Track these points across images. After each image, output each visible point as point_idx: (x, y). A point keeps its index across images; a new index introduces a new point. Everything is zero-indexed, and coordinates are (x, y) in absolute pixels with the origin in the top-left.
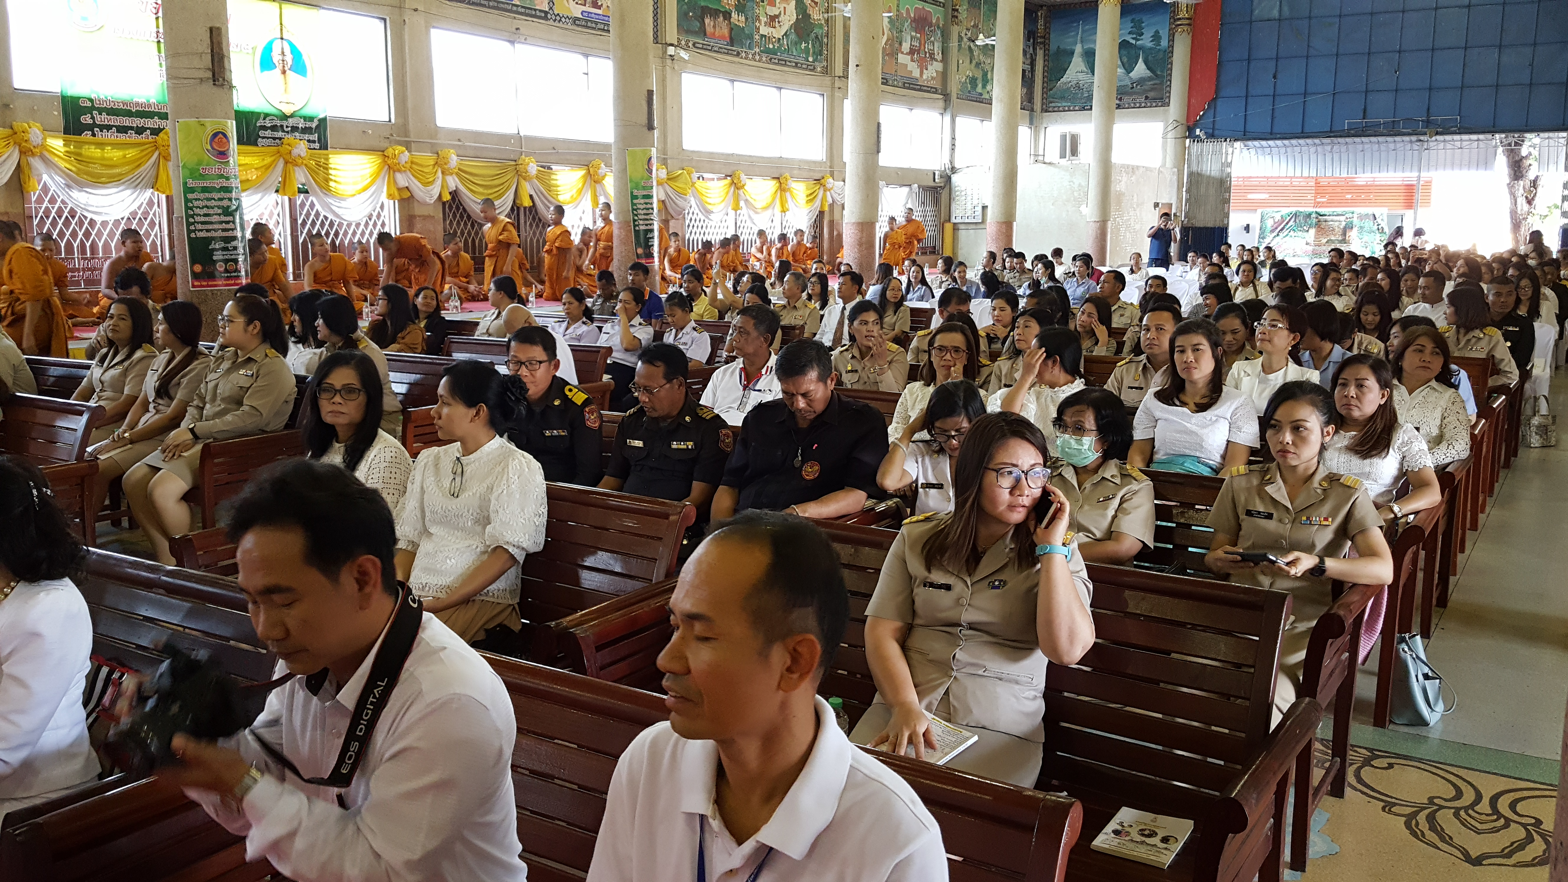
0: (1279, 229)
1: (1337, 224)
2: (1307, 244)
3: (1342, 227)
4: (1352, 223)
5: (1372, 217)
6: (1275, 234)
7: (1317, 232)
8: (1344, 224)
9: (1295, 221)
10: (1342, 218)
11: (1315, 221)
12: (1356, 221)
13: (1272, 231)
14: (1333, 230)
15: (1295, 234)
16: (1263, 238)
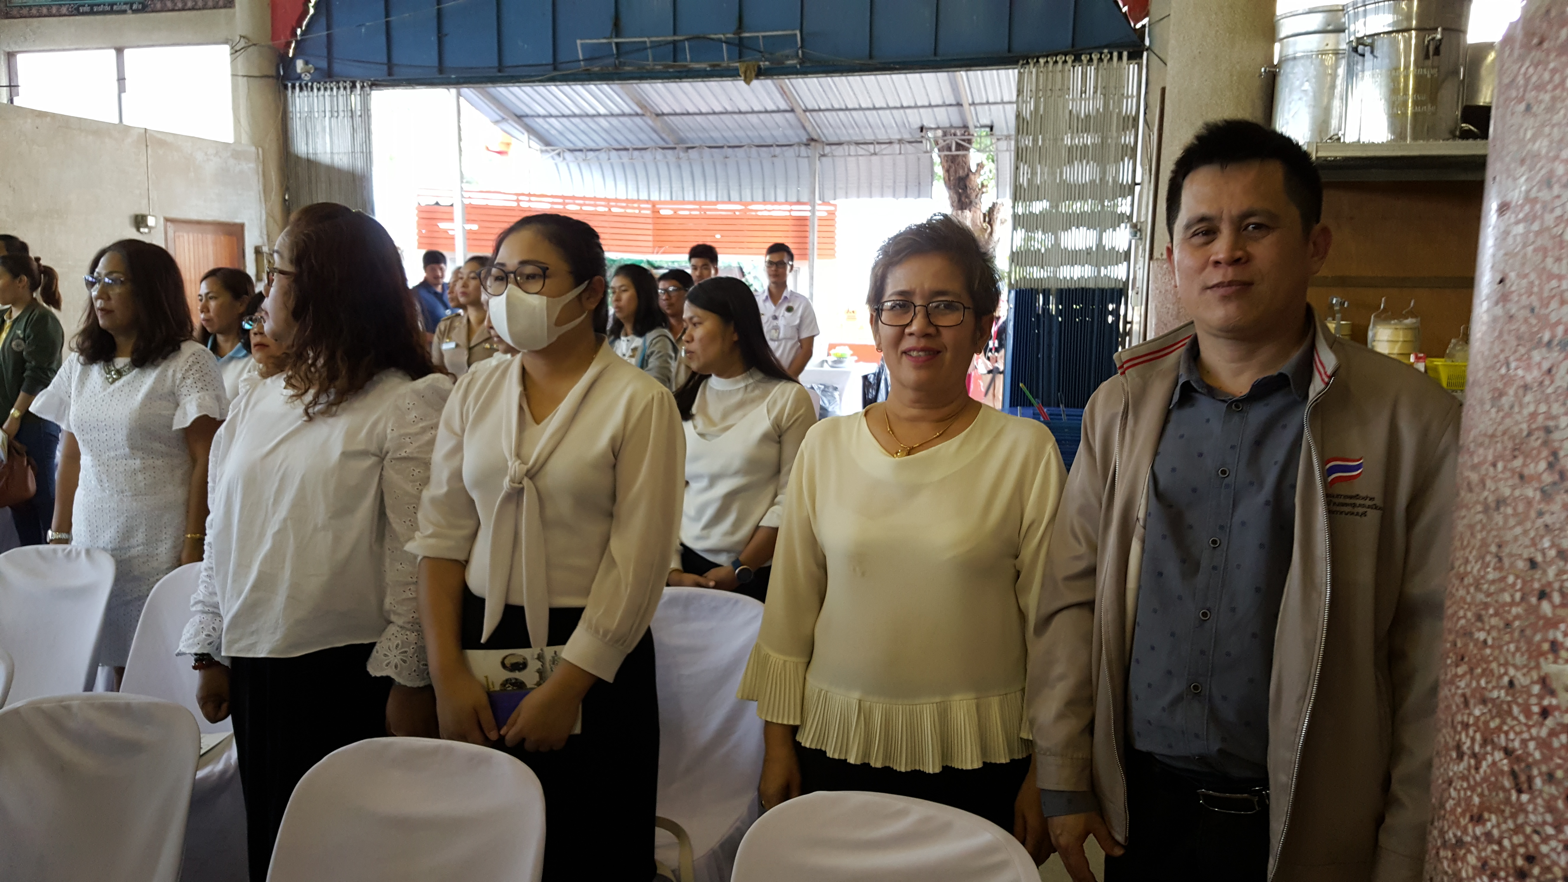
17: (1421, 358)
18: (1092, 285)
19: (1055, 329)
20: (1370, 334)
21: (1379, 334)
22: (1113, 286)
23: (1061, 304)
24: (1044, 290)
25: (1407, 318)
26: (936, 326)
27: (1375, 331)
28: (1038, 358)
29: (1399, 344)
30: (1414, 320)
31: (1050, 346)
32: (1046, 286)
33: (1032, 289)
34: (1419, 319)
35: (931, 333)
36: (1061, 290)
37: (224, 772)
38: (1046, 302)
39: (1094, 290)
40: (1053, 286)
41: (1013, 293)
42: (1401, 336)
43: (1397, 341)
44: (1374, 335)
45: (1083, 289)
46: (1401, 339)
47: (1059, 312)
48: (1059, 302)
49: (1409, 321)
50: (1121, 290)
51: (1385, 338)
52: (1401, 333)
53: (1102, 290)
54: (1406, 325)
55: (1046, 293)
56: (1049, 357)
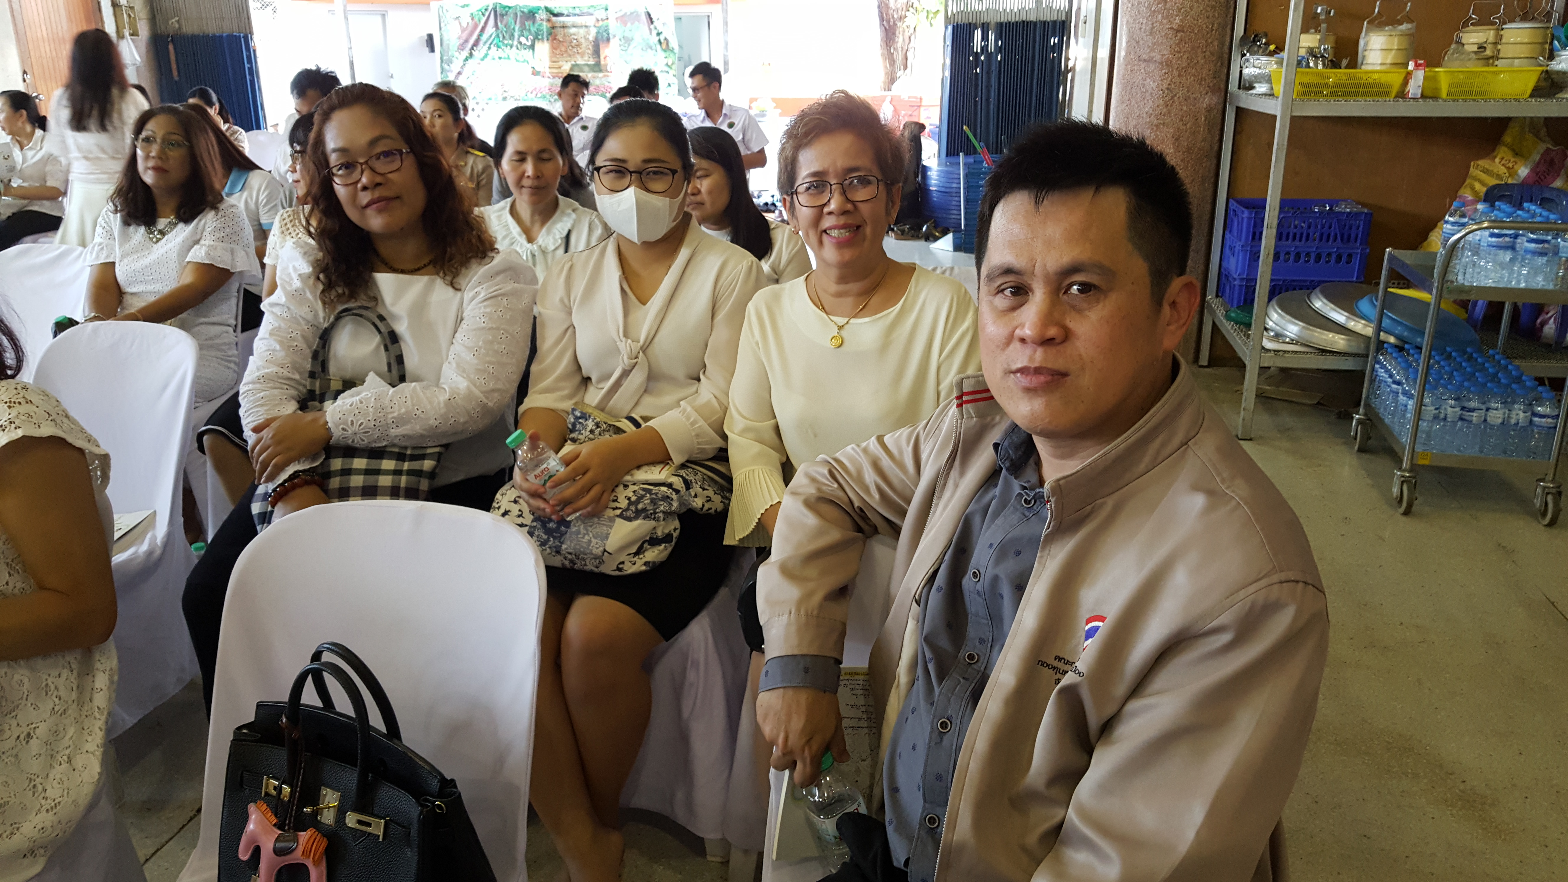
0: (472, 41)
1: (582, 31)
2: (535, 73)
3: (591, 38)
4: (606, 30)
5: (644, 18)
6: (466, 53)
7: (554, 48)
8: (593, 32)
9: (496, 26)
10: (589, 21)
11: (545, 26)
12: (614, 27)
13: (462, 47)
14: (579, 45)
15: (500, 53)
16: (450, 62)
17: (1420, 65)
18: (1033, 18)
19: (994, 68)
20: (1362, 43)
21: (1371, 42)
22: (1055, 18)
23: (1001, 38)
24: (983, 24)
25: (1402, 24)
26: (853, 202)
27: (1367, 38)
28: (976, 102)
29: (1394, 52)
30: (1409, 26)
31: (988, 87)
32: (984, 19)
33: (970, 24)
34: (1415, 24)
35: (849, 210)
36: (1001, 24)
37: (150, 553)
38: (985, 38)
39: (1035, 23)
40: (993, 19)
41: (950, 28)
42: (1395, 43)
43: (1391, 50)
44: (1366, 44)
45: (1024, 22)
46: (1396, 48)
47: (999, 50)
48: (999, 37)
49: (1405, 27)
50: (1064, 22)
51: (1378, 46)
52: (1396, 40)
53: (1044, 23)
54: (1400, 31)
55: (985, 28)
56: (988, 100)
